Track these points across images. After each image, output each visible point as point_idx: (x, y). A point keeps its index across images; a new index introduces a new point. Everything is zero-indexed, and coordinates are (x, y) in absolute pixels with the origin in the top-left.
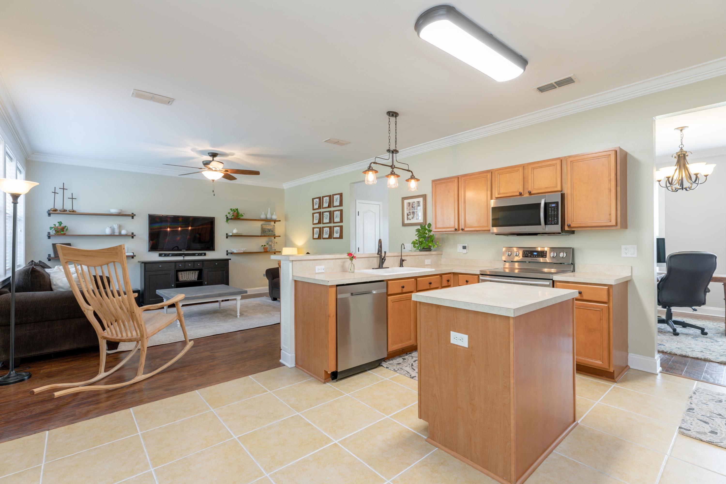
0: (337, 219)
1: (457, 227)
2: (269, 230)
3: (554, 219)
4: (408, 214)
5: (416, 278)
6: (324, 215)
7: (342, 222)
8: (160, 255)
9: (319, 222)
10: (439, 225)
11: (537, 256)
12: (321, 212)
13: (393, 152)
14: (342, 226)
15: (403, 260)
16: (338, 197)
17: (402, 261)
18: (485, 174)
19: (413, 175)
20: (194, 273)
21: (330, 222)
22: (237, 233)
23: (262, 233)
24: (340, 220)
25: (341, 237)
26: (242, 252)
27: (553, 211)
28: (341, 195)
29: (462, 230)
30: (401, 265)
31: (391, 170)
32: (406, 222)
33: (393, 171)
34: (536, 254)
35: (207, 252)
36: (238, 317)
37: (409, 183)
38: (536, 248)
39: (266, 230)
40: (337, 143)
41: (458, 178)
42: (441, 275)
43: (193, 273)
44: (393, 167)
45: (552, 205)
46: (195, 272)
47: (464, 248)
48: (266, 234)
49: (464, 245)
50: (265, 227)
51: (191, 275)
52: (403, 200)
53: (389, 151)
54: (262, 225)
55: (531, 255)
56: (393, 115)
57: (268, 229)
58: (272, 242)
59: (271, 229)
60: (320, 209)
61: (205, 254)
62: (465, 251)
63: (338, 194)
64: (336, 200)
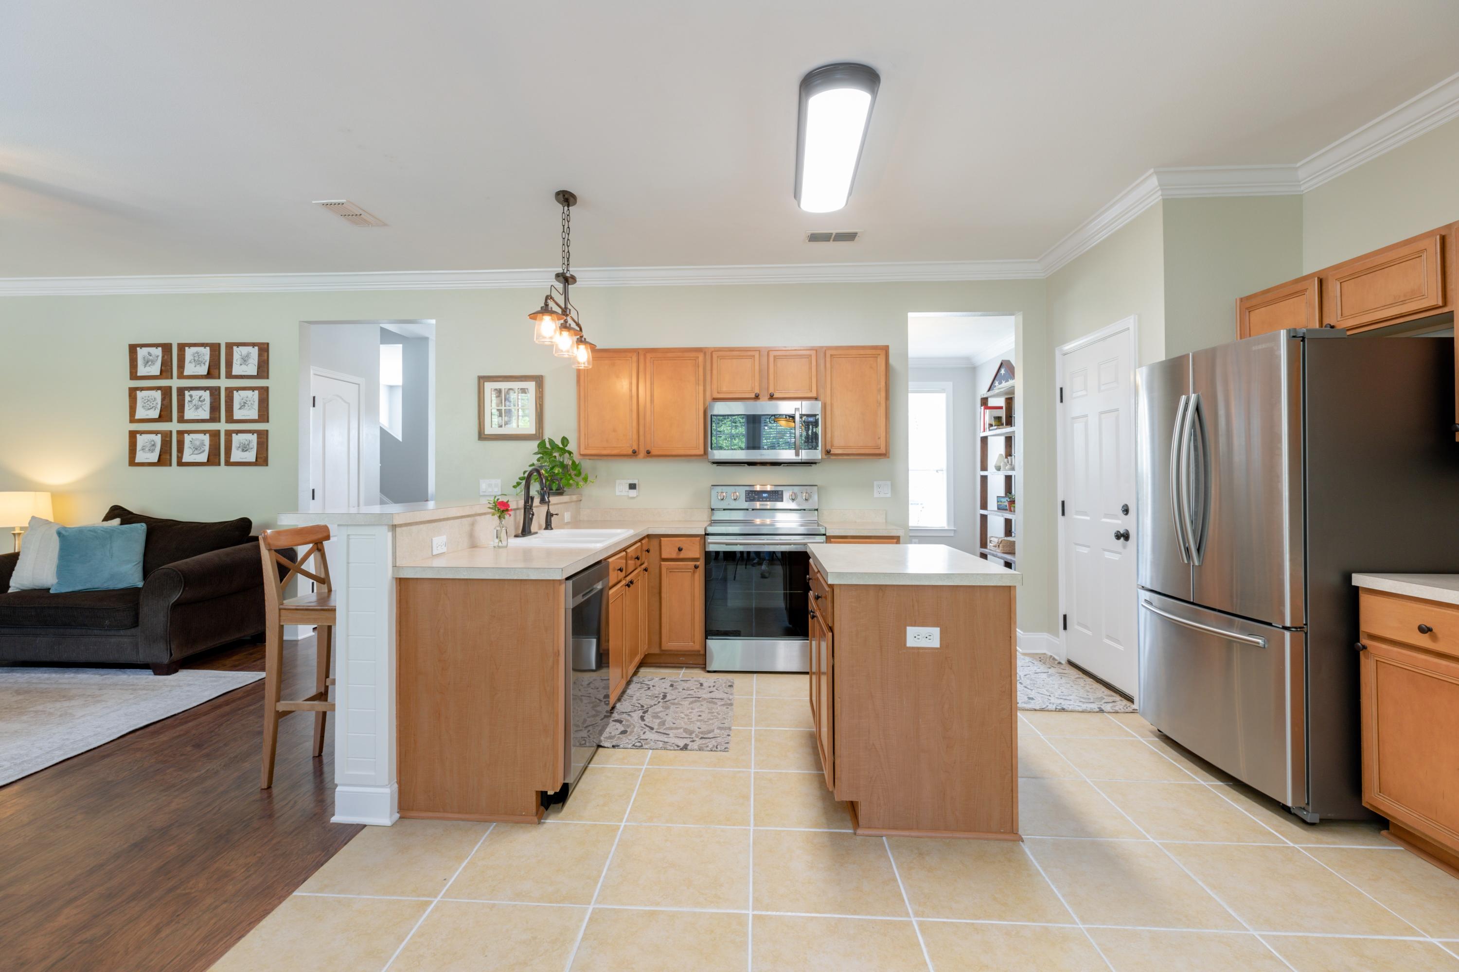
0: (244, 412)
1: (635, 447)
4: (493, 414)
5: (626, 549)
6: (187, 398)
7: (267, 420)
9: (160, 416)
10: (594, 442)
11: (768, 499)
12: (170, 388)
13: (567, 281)
14: (268, 431)
15: (552, 515)
16: (248, 353)
18: (694, 354)
19: (582, 335)
21: (214, 419)
24: (260, 415)
25: (262, 459)
28: (264, 349)
29: (648, 453)
30: (548, 525)
32: (490, 431)
33: (566, 321)
34: (766, 495)
41: (638, 353)
42: (642, 541)
44: (566, 312)
45: (810, 419)
47: (632, 486)
49: (634, 482)
52: (482, 381)
55: (758, 498)
56: (565, 201)
60: (167, 378)
62: (633, 493)
63: (253, 345)
64: (245, 360)
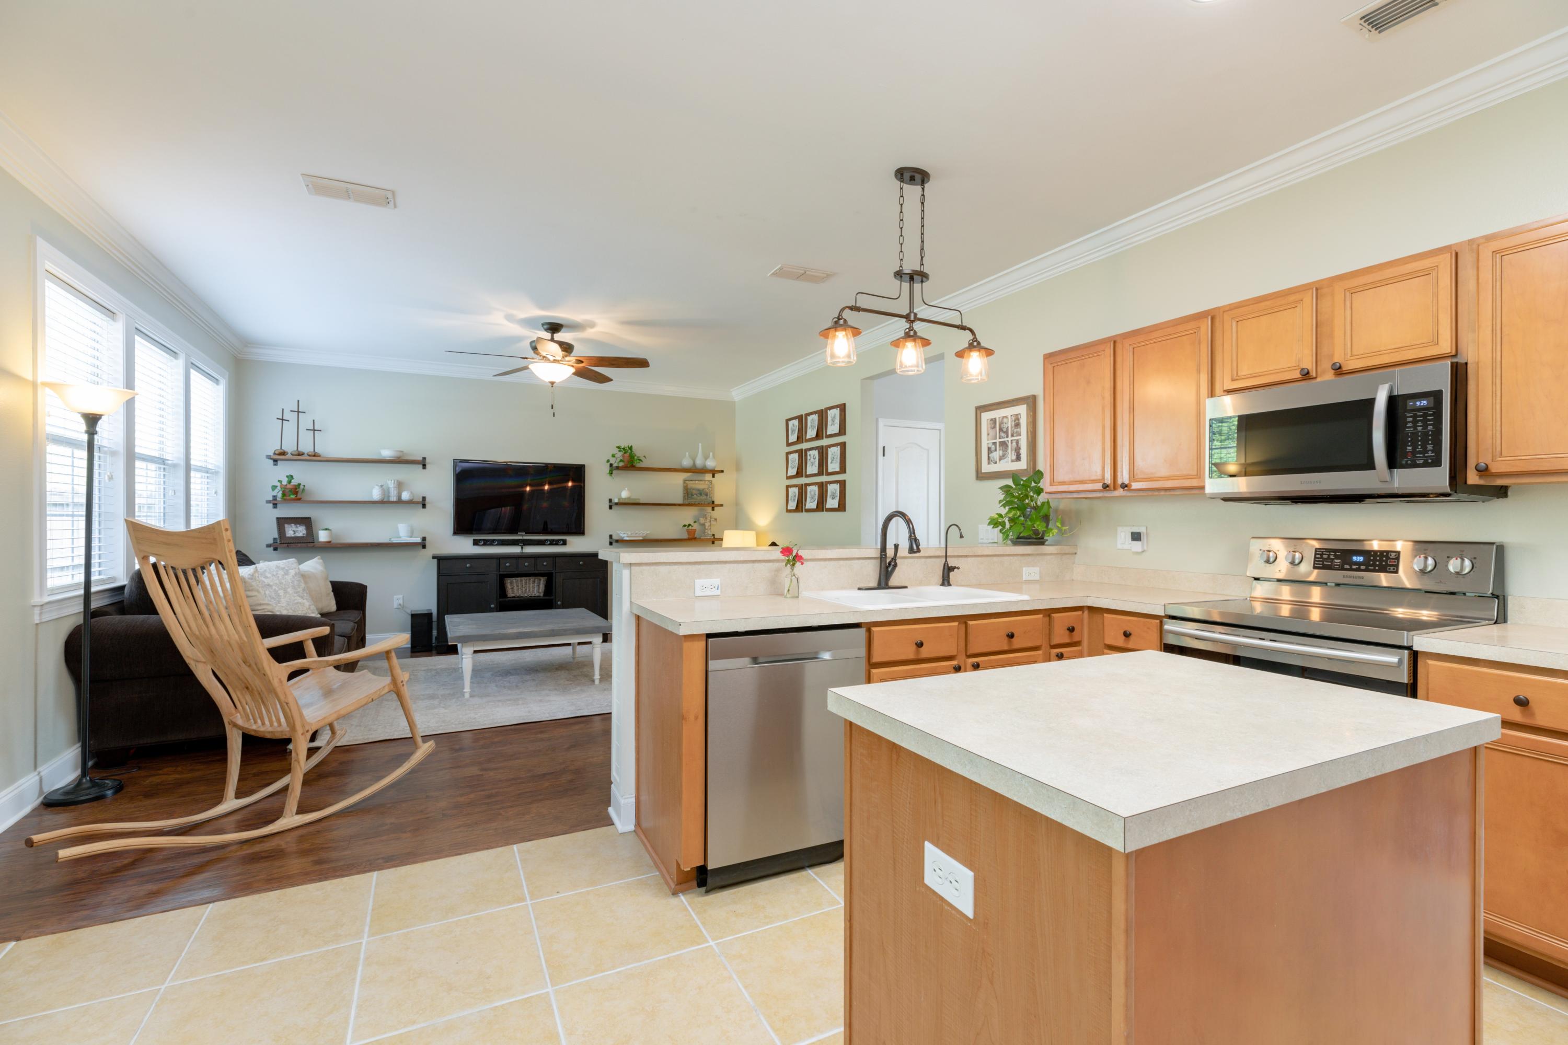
0: (834, 466)
1: (1108, 480)
2: (701, 492)
3: (1424, 447)
4: (989, 449)
5: (963, 620)
6: (808, 458)
7: (845, 472)
8: (476, 543)
9: (797, 473)
10: (1062, 474)
11: (1363, 567)
12: (802, 450)
13: (912, 278)
14: (845, 481)
15: (951, 569)
16: (835, 415)
17: (948, 570)
18: (1192, 325)
19: (975, 339)
20: (536, 581)
21: (820, 473)
22: (629, 498)
23: (684, 498)
24: (841, 468)
25: (842, 507)
26: (641, 538)
27: (1420, 424)
28: (842, 408)
29: (1124, 486)
30: (946, 581)
31: (908, 325)
32: (986, 468)
33: (911, 329)
34: (1360, 559)
35: (569, 539)
36: (597, 682)
37: (964, 360)
38: (1366, 542)
39: (694, 492)
40: (803, 276)
41: (1114, 342)
42: (1049, 613)
43: (534, 582)
44: (911, 318)
45: (1418, 403)
46: (540, 580)
47: (1136, 537)
48: (692, 501)
49: (1136, 530)
50: (692, 485)
51: (531, 586)
52: (979, 412)
53: (899, 274)
54: (685, 481)
55: (1343, 563)
56: (912, 179)
57: (699, 490)
58: (706, 518)
59: (703, 489)
60: (800, 443)
61: (564, 543)
62: (1137, 546)
63: (838, 406)
64: (834, 420)
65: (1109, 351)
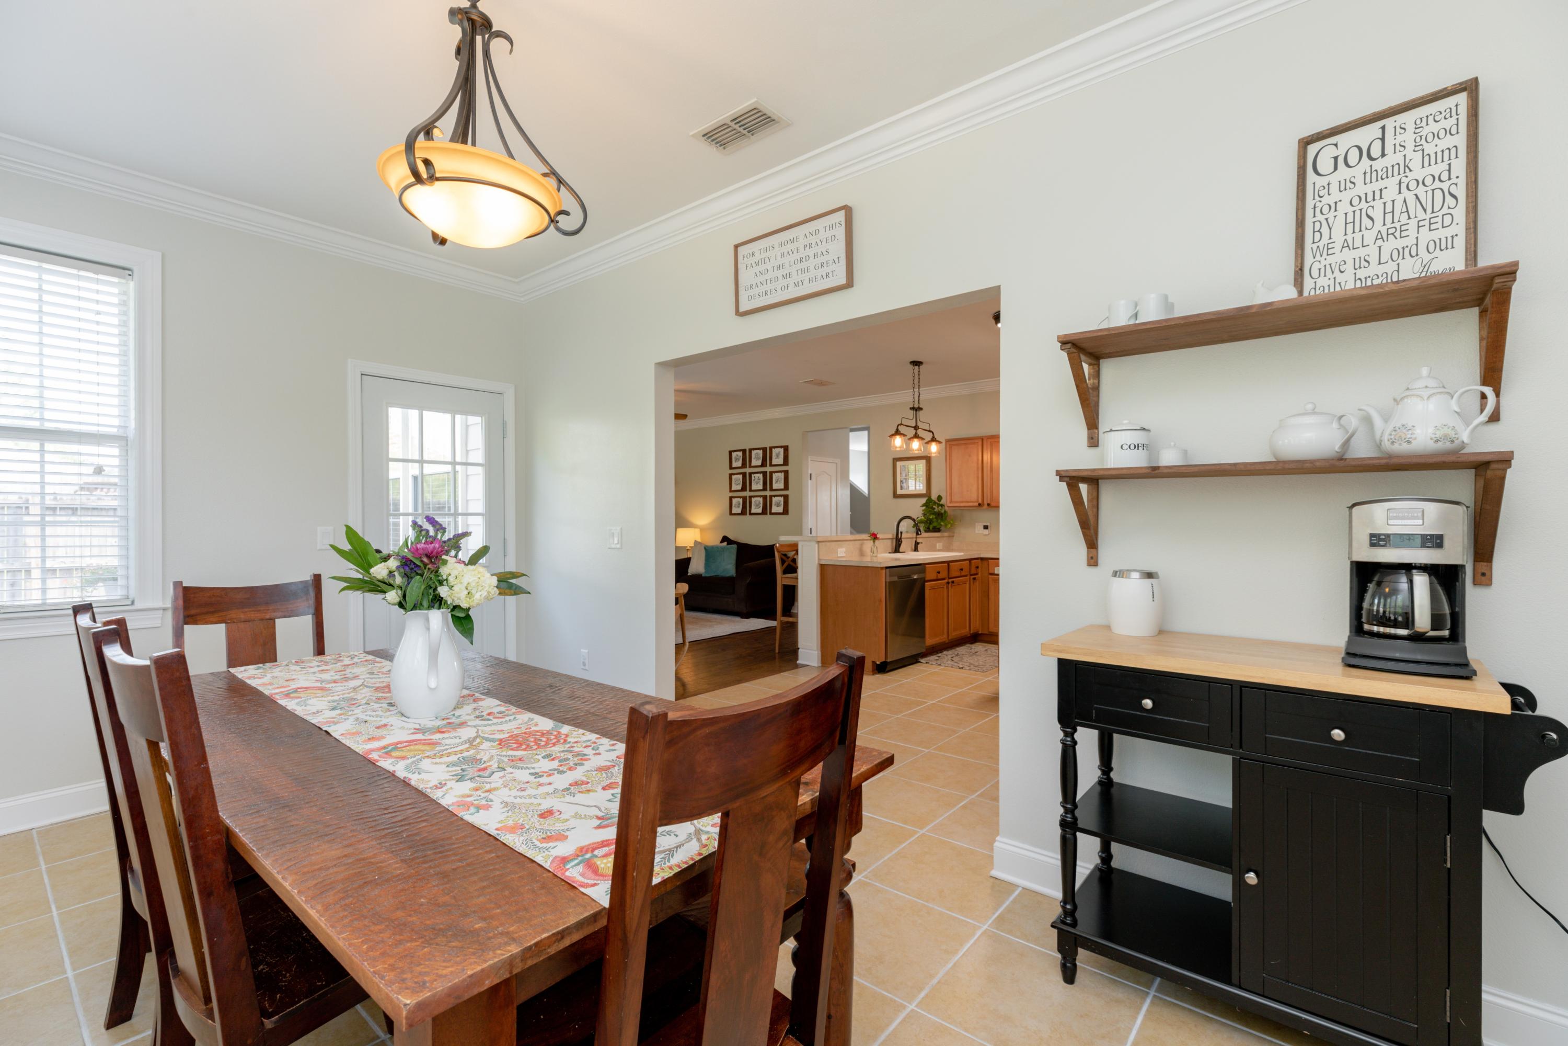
0: (778, 484)
1: (980, 501)
4: (901, 481)
5: (948, 563)
6: (753, 478)
7: (788, 489)
9: (742, 488)
10: (956, 498)
12: (745, 473)
13: (916, 410)
14: (788, 495)
16: (779, 452)
17: (917, 544)
19: (933, 437)
21: (764, 489)
24: (785, 486)
25: (786, 512)
28: (786, 449)
29: (988, 505)
30: (916, 549)
32: (899, 492)
33: (916, 433)
37: (929, 445)
41: (982, 439)
42: (970, 560)
44: (916, 428)
47: (986, 527)
49: (985, 524)
52: (895, 461)
53: (913, 409)
56: (916, 365)
60: (744, 468)
62: (986, 532)
63: (781, 447)
64: (778, 455)
65: (980, 443)
